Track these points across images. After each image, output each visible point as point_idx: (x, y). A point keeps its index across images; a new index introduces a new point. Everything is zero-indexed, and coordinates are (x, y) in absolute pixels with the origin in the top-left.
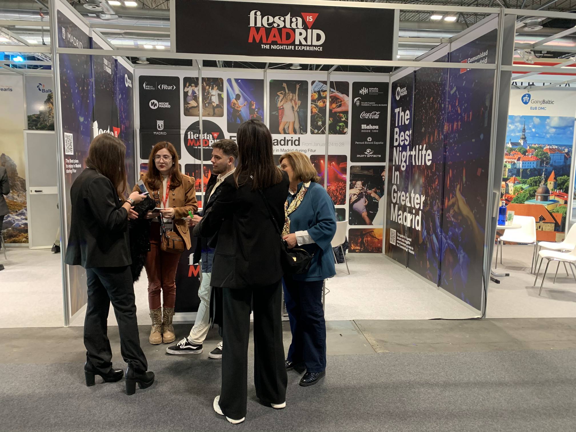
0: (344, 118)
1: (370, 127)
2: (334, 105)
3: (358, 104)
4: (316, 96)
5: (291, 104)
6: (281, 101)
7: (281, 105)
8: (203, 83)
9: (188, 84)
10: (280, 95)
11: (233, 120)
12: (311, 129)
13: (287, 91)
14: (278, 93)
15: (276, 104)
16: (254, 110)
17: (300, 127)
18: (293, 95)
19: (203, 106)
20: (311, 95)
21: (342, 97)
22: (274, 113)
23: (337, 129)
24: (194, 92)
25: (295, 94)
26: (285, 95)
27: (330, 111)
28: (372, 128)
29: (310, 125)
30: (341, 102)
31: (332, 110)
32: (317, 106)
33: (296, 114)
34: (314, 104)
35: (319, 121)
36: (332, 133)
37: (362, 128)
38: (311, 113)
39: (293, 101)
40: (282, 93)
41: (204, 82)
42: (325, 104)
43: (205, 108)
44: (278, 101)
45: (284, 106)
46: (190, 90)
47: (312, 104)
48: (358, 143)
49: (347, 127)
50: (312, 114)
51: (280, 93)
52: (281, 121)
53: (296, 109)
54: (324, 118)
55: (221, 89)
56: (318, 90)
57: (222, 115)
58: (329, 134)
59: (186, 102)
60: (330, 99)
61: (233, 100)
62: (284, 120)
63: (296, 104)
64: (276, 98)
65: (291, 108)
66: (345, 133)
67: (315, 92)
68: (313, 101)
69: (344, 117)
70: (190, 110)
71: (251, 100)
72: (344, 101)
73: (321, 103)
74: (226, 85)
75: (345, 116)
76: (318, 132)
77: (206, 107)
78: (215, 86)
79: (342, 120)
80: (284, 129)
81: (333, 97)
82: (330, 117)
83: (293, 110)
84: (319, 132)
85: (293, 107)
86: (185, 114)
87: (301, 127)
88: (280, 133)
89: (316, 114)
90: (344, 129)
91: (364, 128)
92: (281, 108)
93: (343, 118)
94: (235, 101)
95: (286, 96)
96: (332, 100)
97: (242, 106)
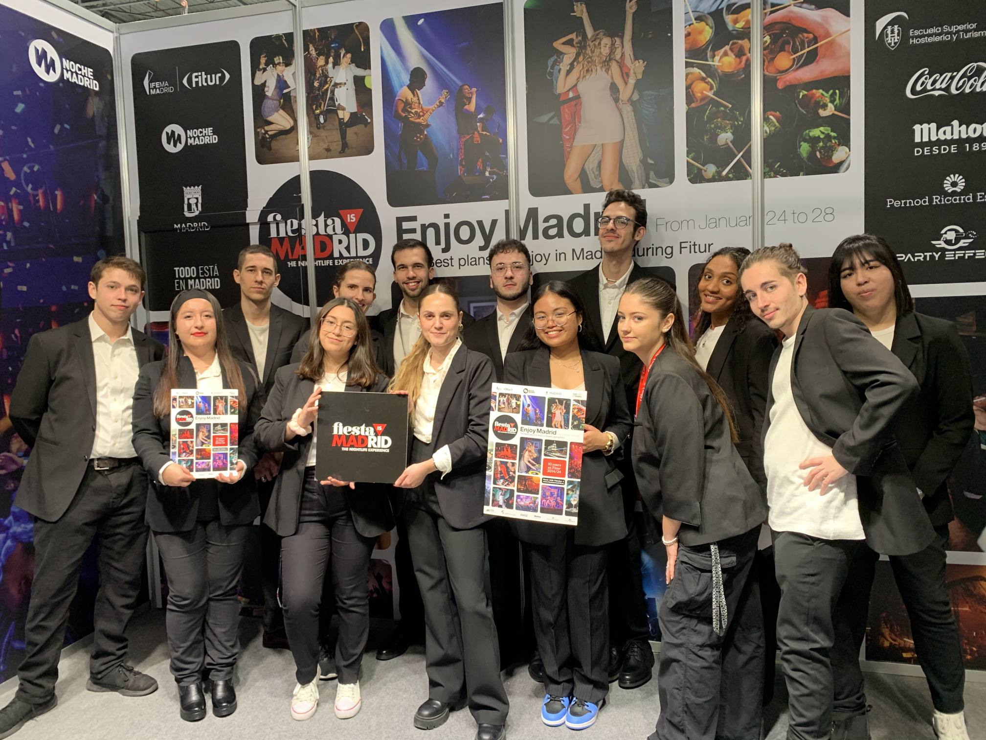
0: (830, 105)
1: (956, 130)
2: (784, 60)
3: (893, 39)
4: (707, 32)
5: (609, 78)
6: (568, 72)
7: (568, 86)
8: (306, 49)
9: (263, 60)
10: (562, 48)
11: (405, 161)
12: (689, 164)
13: (590, 32)
14: (558, 45)
15: (551, 85)
16: (472, 116)
17: (643, 162)
18: (613, 44)
19: (310, 124)
20: (683, 33)
21: (819, 20)
22: (544, 119)
23: (799, 155)
24: (282, 84)
25: (622, 37)
26: (582, 47)
27: (768, 83)
28: (964, 136)
29: (685, 149)
30: (816, 40)
31: (775, 80)
32: (710, 71)
33: (628, 110)
34: (700, 66)
35: (724, 129)
36: (777, 174)
37: (917, 139)
38: (688, 104)
39: (614, 66)
40: (570, 43)
41: (311, 48)
42: (744, 58)
43: (315, 130)
44: (556, 71)
45: (581, 87)
46: (269, 78)
47: (688, 65)
48: (897, 204)
49: (845, 140)
50: (693, 105)
51: (564, 44)
52: (571, 147)
53: (626, 92)
54: (742, 114)
55: (362, 60)
56: (714, 8)
57: (368, 149)
58: (765, 175)
59: (260, 120)
60: (767, 38)
61: (404, 92)
62: (584, 138)
63: (628, 75)
64: (550, 62)
65: (608, 92)
66: (835, 169)
67: (699, 19)
68: (695, 53)
69: (832, 102)
70: (274, 145)
71: (460, 83)
72: (827, 35)
73: (726, 59)
74: (377, 43)
75: (833, 96)
76: (719, 173)
77: (319, 128)
78: (343, 52)
79: (823, 113)
80: (583, 176)
81: (777, 26)
82: (767, 107)
83: (616, 100)
84: (724, 173)
85: (614, 88)
86: (261, 159)
87: (651, 162)
88: (568, 192)
89: (708, 104)
90: (829, 151)
91: (926, 139)
92: (571, 95)
93: (825, 106)
94: (409, 95)
95: (588, 51)
96: (775, 38)
97: (432, 107)
